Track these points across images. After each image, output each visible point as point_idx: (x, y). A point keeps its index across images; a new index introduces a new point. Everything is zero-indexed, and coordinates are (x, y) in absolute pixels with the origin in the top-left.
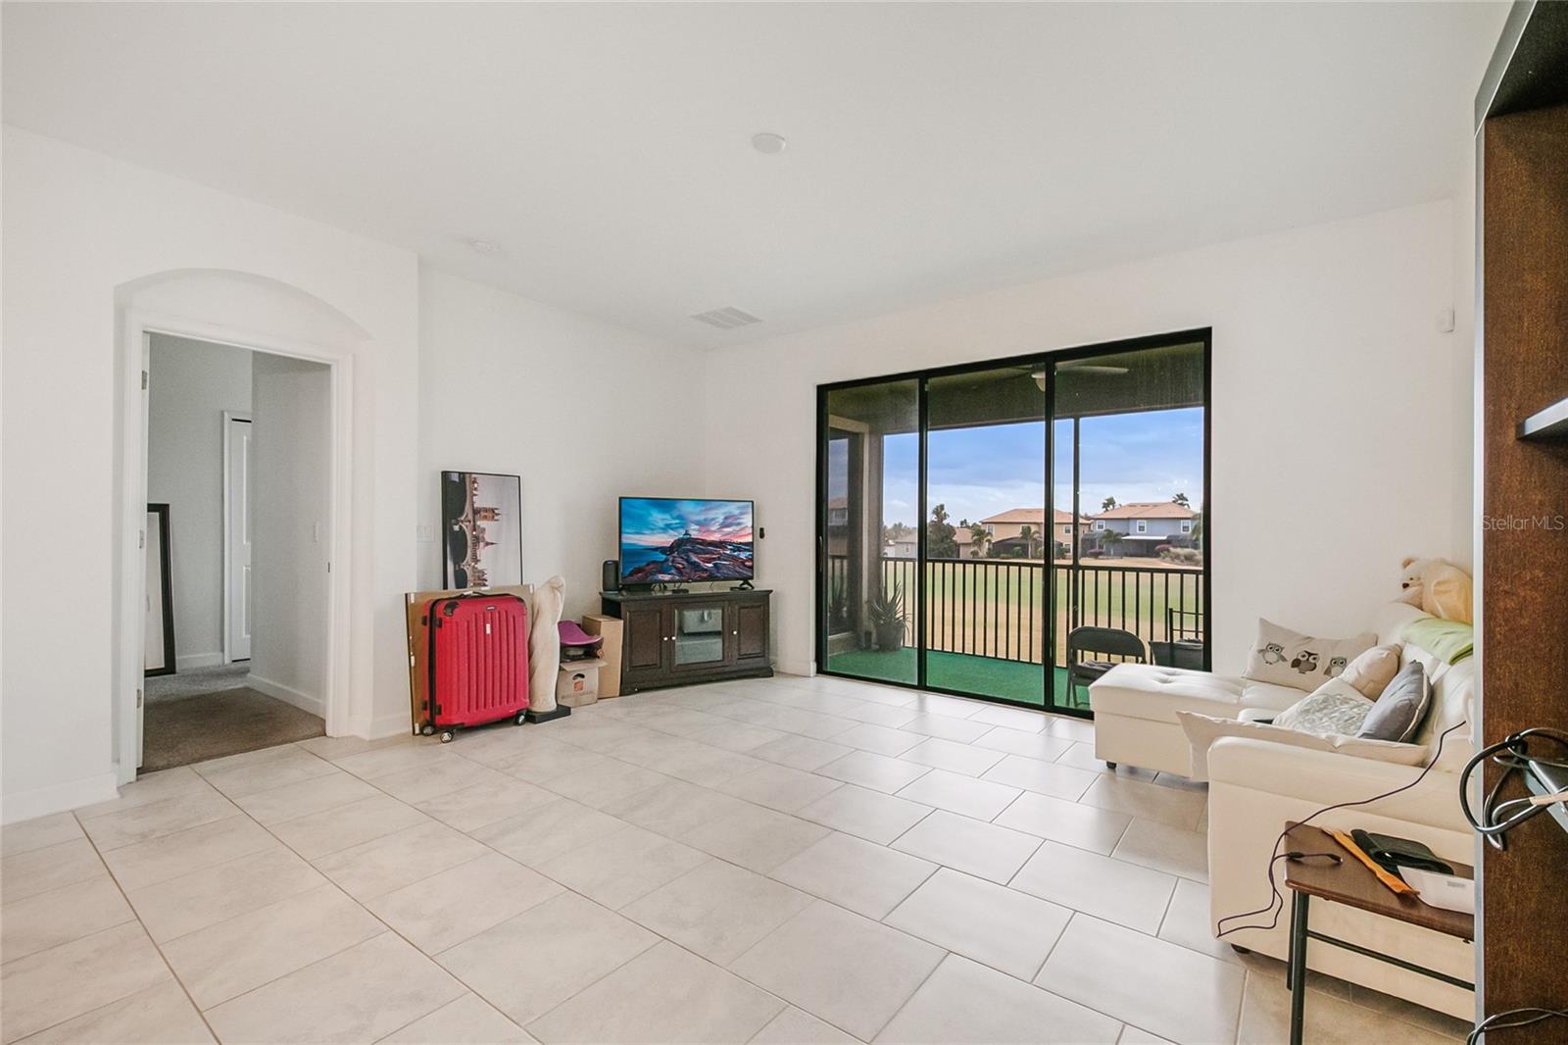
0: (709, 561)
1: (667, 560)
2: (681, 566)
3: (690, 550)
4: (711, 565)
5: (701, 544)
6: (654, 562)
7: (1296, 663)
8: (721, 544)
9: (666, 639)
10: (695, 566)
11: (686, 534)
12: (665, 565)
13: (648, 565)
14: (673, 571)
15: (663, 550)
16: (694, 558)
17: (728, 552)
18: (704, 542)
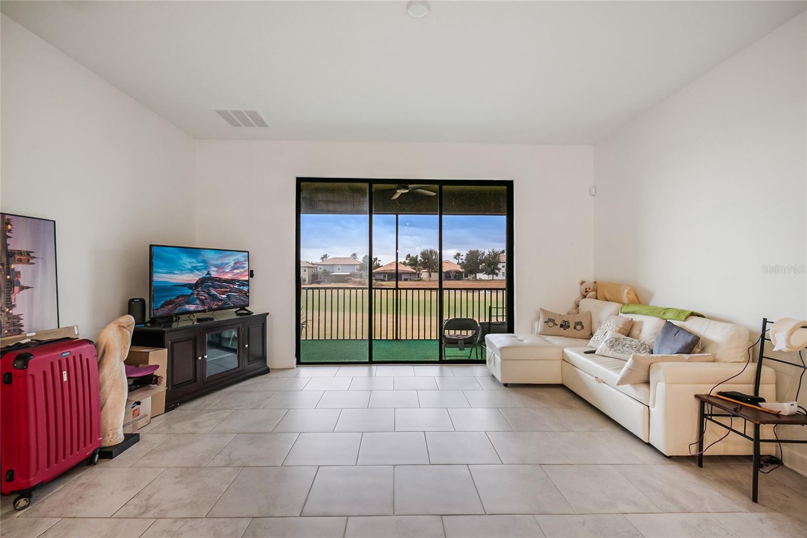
0: (223, 293)
1: (192, 294)
2: (203, 297)
3: (210, 286)
4: (225, 296)
5: (218, 281)
6: (183, 296)
7: (562, 326)
8: (232, 281)
9: (200, 358)
10: (213, 297)
11: (208, 274)
12: (191, 298)
13: (178, 298)
14: (198, 302)
15: (190, 286)
16: (213, 292)
17: (236, 287)
18: (220, 280)
